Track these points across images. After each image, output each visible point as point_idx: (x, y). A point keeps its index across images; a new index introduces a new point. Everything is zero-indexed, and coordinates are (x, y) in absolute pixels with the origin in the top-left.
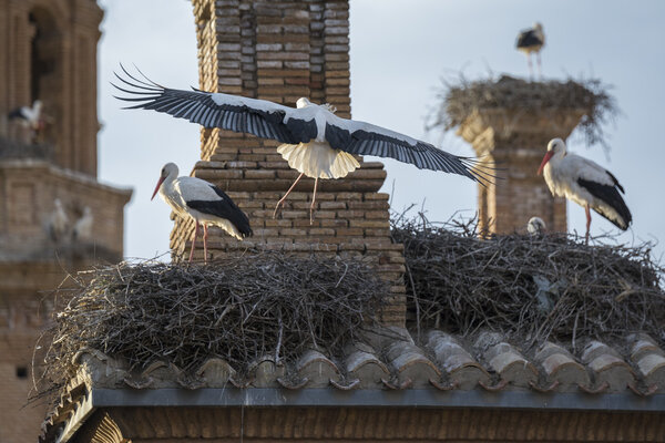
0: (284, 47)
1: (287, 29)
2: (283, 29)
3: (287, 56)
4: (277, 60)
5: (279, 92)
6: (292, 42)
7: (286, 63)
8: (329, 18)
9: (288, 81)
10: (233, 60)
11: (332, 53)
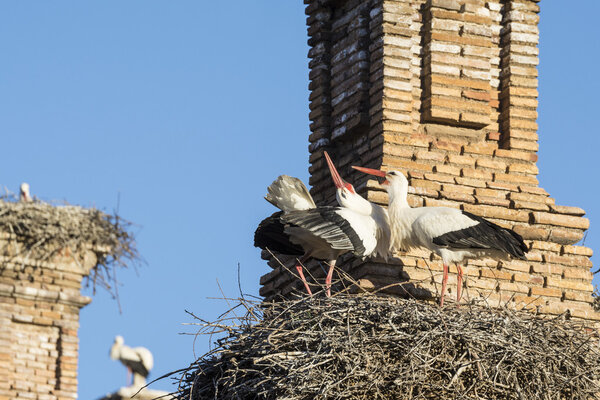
0: (462, 50)
1: (466, 28)
2: (462, 28)
3: (465, 61)
4: (454, 65)
5: (455, 105)
6: (472, 44)
7: (465, 71)
8: (517, 21)
9: (466, 93)
10: (404, 58)
11: (517, 64)
